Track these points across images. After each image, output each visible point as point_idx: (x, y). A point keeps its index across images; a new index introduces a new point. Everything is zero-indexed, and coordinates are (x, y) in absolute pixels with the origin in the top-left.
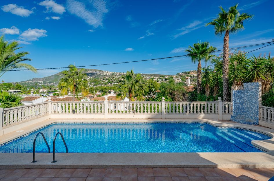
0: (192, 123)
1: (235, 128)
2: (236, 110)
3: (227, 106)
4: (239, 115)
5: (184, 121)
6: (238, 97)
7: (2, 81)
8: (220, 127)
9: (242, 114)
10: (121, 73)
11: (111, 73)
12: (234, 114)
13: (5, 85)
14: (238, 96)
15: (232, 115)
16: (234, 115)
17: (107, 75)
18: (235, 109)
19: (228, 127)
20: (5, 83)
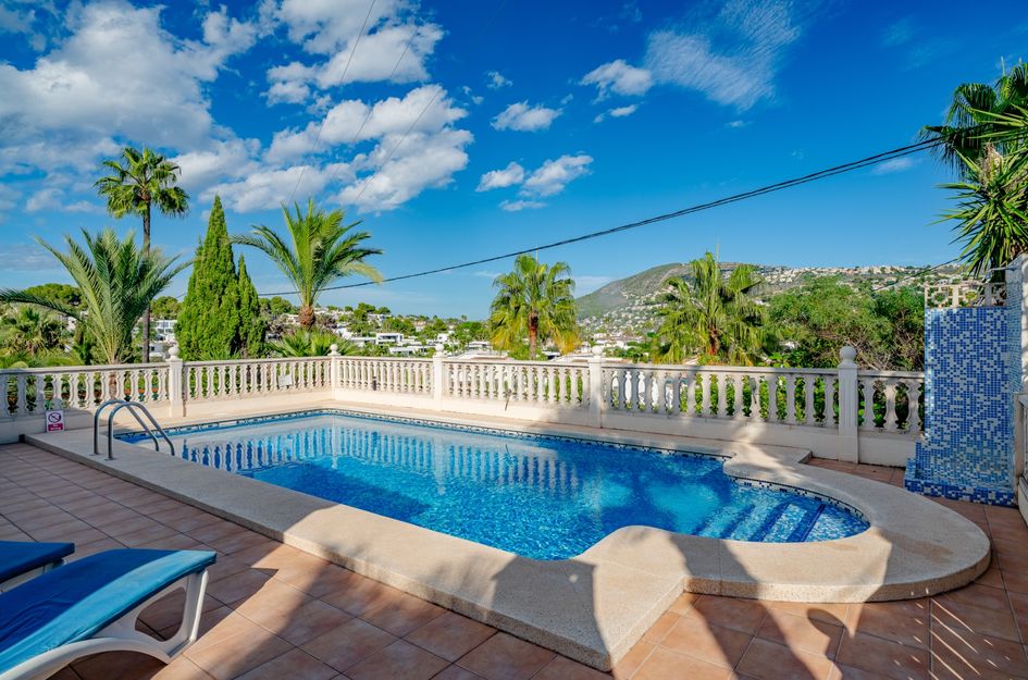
0: (681, 454)
1: (809, 495)
2: (948, 420)
3: (890, 393)
4: (970, 450)
5: (647, 442)
6: (959, 348)
7: (463, 317)
8: (742, 482)
9: (992, 445)
10: (844, 271)
11: (797, 274)
12: (933, 441)
13: (467, 327)
14: (963, 344)
15: (919, 444)
16: (935, 446)
17: (778, 282)
18: (939, 412)
19: (778, 487)
20: (468, 323)
